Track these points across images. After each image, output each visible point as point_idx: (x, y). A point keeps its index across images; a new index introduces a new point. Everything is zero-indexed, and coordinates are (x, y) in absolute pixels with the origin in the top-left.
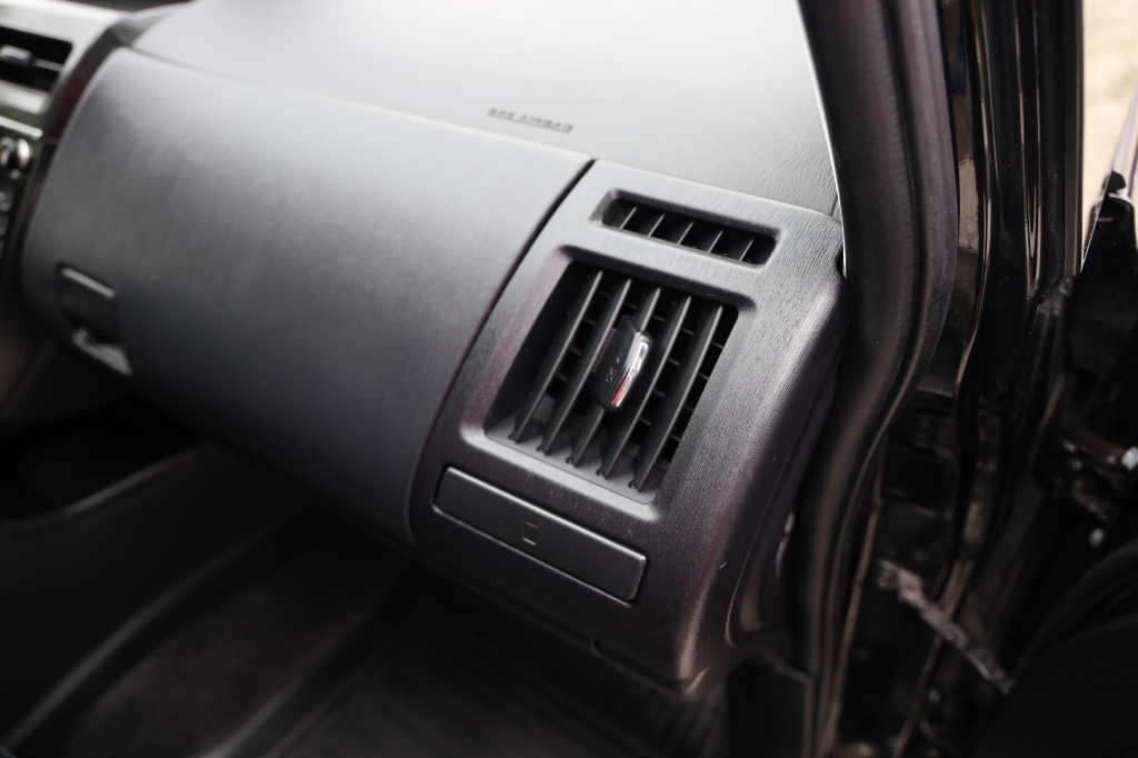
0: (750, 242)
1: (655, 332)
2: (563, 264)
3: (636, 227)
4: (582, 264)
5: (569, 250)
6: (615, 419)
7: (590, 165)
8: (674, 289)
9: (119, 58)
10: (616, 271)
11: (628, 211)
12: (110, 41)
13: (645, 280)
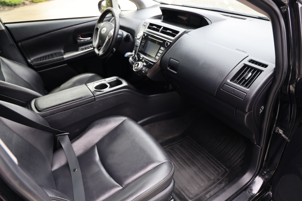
0: (265, 66)
1: (252, 73)
2: (243, 65)
3: (252, 63)
4: (245, 66)
5: (244, 64)
6: (246, 81)
7: (248, 56)
8: (255, 69)
9: (185, 35)
10: (249, 67)
11: (252, 61)
12: (185, 32)
13: (252, 68)
